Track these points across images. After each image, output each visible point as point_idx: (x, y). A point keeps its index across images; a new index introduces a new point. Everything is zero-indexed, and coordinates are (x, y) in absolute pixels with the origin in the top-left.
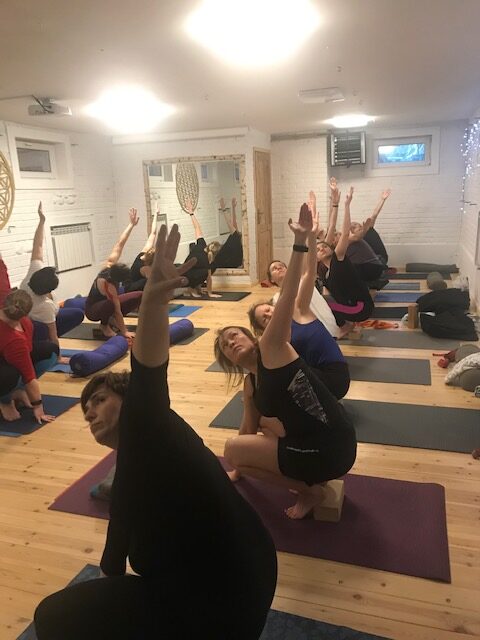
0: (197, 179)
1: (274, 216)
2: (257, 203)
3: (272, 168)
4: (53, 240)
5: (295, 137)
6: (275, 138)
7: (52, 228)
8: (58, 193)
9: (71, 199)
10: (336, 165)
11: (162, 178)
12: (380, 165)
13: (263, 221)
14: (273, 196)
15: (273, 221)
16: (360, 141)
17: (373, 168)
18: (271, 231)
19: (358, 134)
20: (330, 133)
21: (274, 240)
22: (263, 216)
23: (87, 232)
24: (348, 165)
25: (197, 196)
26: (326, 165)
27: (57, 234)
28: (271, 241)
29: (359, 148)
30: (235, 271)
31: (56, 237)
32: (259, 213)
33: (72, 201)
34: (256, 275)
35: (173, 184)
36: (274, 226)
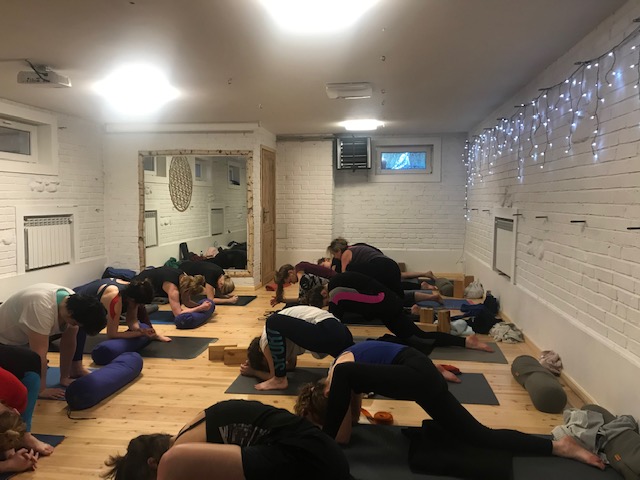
0: (191, 177)
1: (277, 216)
2: (263, 202)
3: (277, 168)
4: (26, 233)
5: (302, 139)
6: (280, 139)
7: (26, 218)
8: (39, 178)
9: (53, 187)
10: (342, 168)
11: (155, 173)
12: (383, 171)
13: (267, 222)
14: (277, 196)
15: (277, 221)
16: (366, 146)
17: (376, 174)
18: (274, 231)
19: (365, 140)
20: (337, 137)
21: (277, 241)
22: (268, 215)
23: (68, 226)
24: (354, 169)
25: (191, 193)
26: (331, 168)
27: (32, 225)
28: (275, 242)
29: (366, 153)
30: (238, 272)
31: (31, 229)
32: (264, 212)
33: (54, 189)
34: (259, 277)
35: (166, 180)
36: (277, 226)
